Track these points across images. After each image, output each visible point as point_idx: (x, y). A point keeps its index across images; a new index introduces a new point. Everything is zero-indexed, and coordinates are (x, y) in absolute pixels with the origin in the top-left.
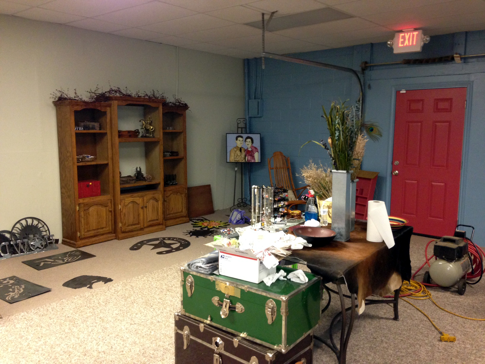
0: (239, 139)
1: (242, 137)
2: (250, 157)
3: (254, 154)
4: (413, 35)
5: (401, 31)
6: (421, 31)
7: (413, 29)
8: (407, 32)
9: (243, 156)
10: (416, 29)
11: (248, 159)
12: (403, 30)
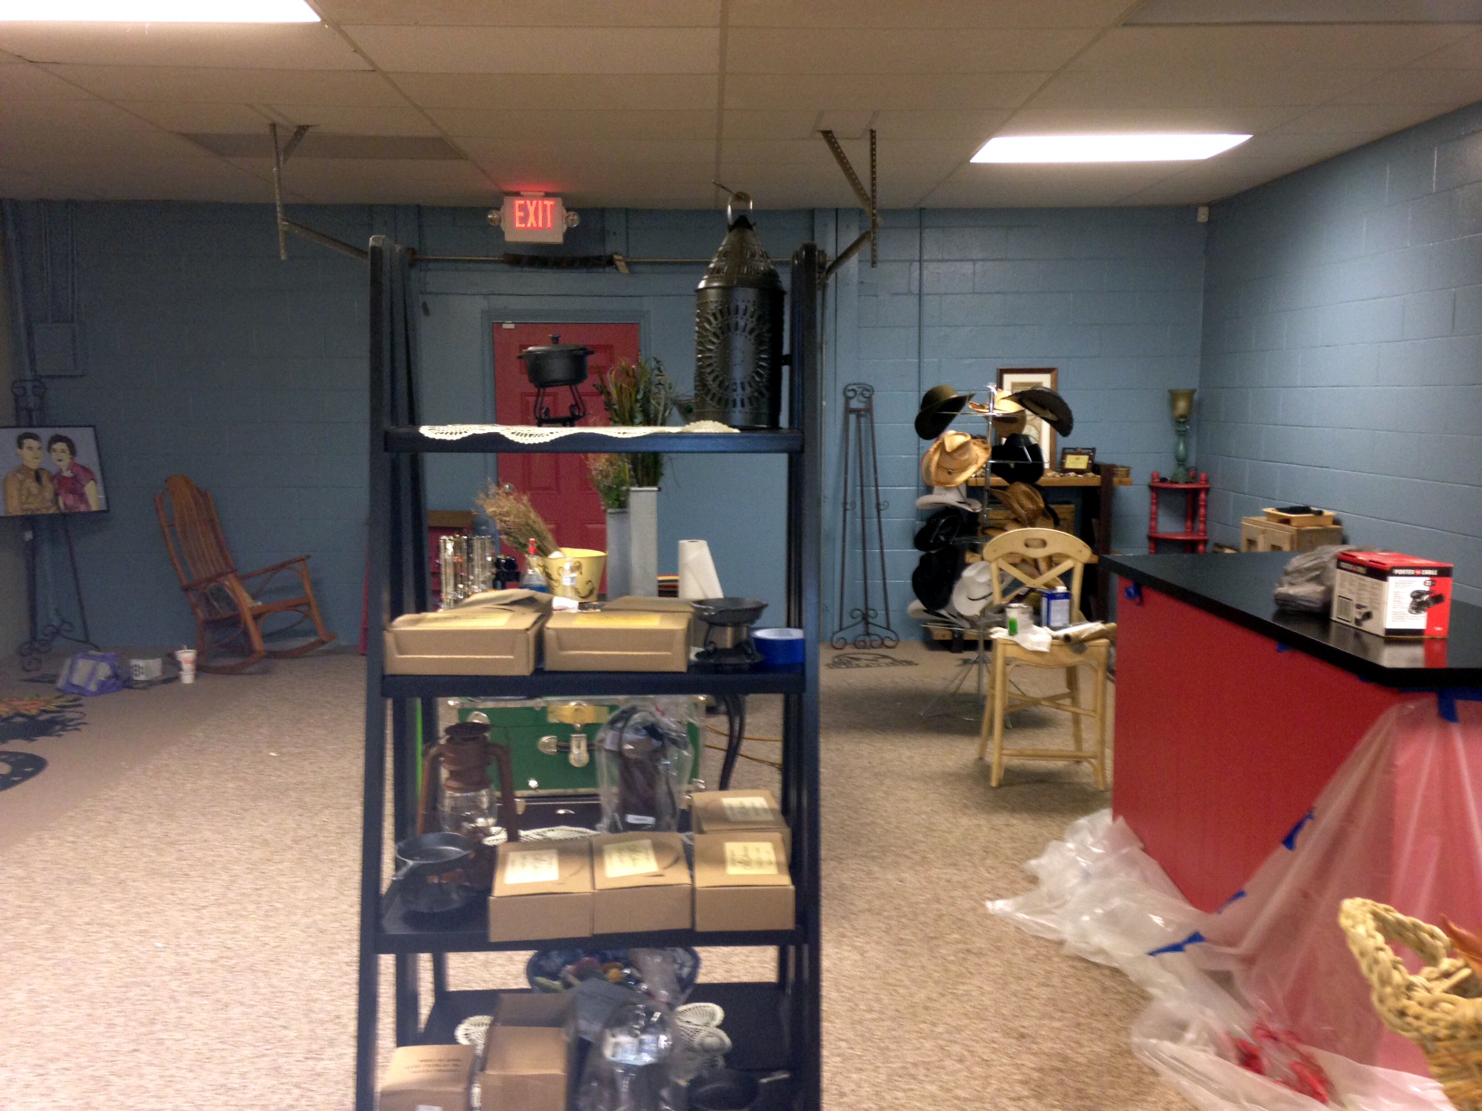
0: (29, 442)
1: (35, 437)
2: (71, 496)
3: (83, 486)
4: (545, 207)
5: (517, 194)
6: (560, 201)
7: (542, 194)
8: (532, 198)
9: (48, 494)
10: (548, 195)
11: (65, 504)
12: (522, 193)
